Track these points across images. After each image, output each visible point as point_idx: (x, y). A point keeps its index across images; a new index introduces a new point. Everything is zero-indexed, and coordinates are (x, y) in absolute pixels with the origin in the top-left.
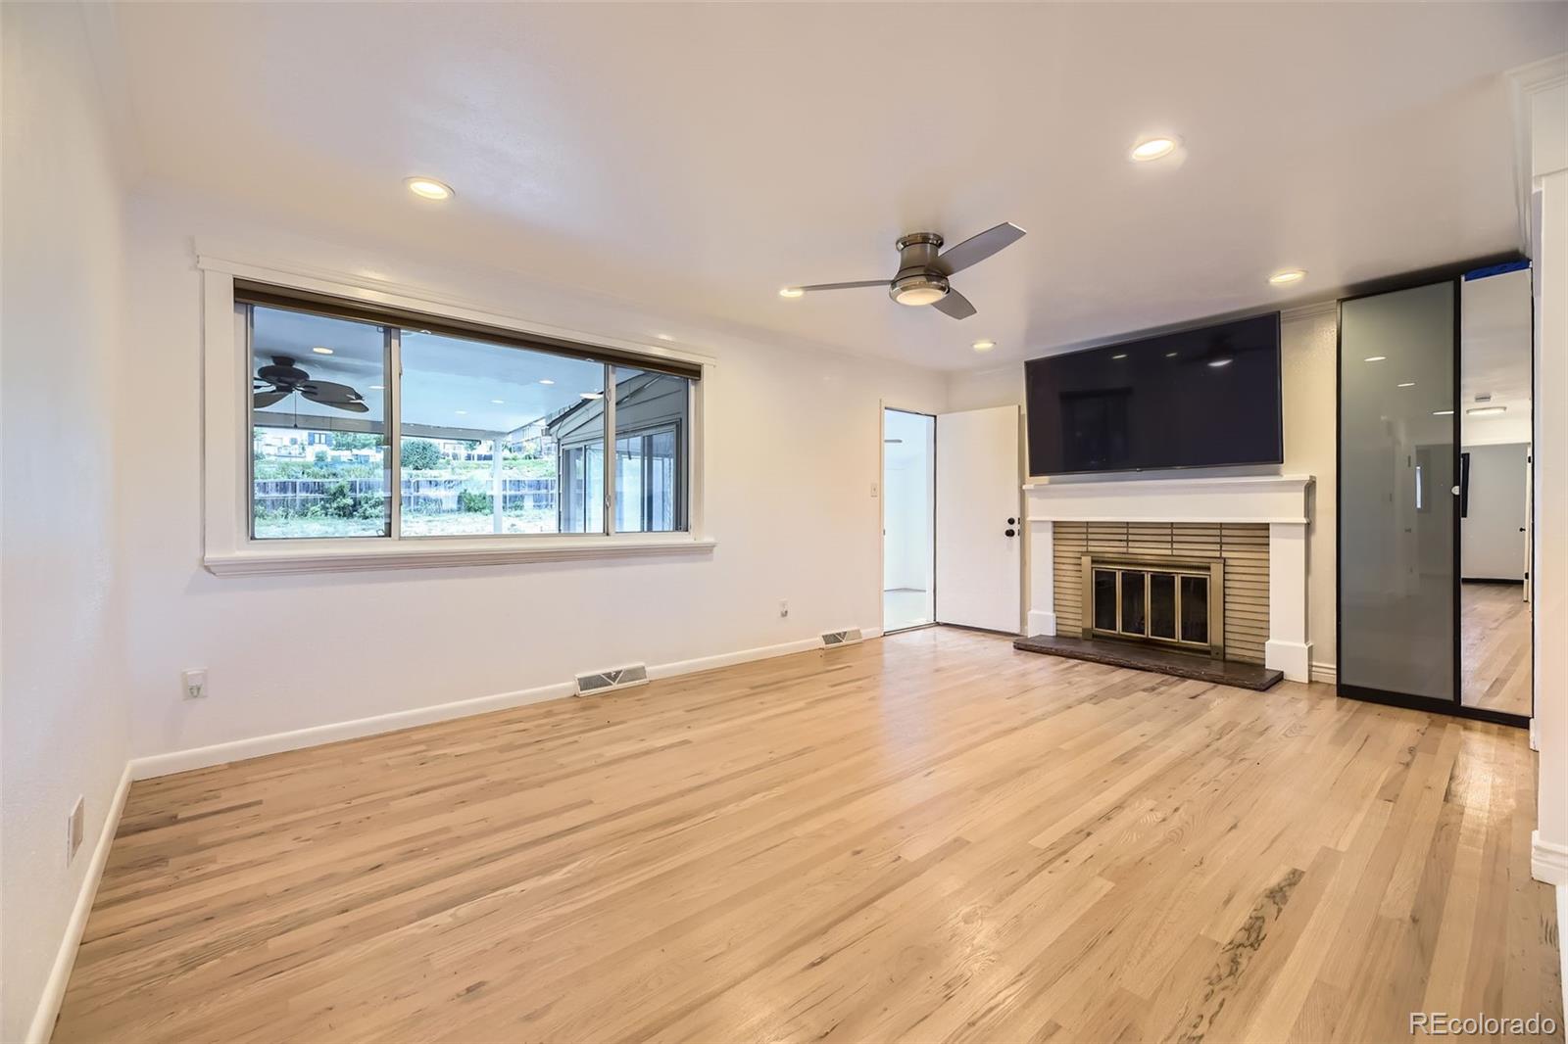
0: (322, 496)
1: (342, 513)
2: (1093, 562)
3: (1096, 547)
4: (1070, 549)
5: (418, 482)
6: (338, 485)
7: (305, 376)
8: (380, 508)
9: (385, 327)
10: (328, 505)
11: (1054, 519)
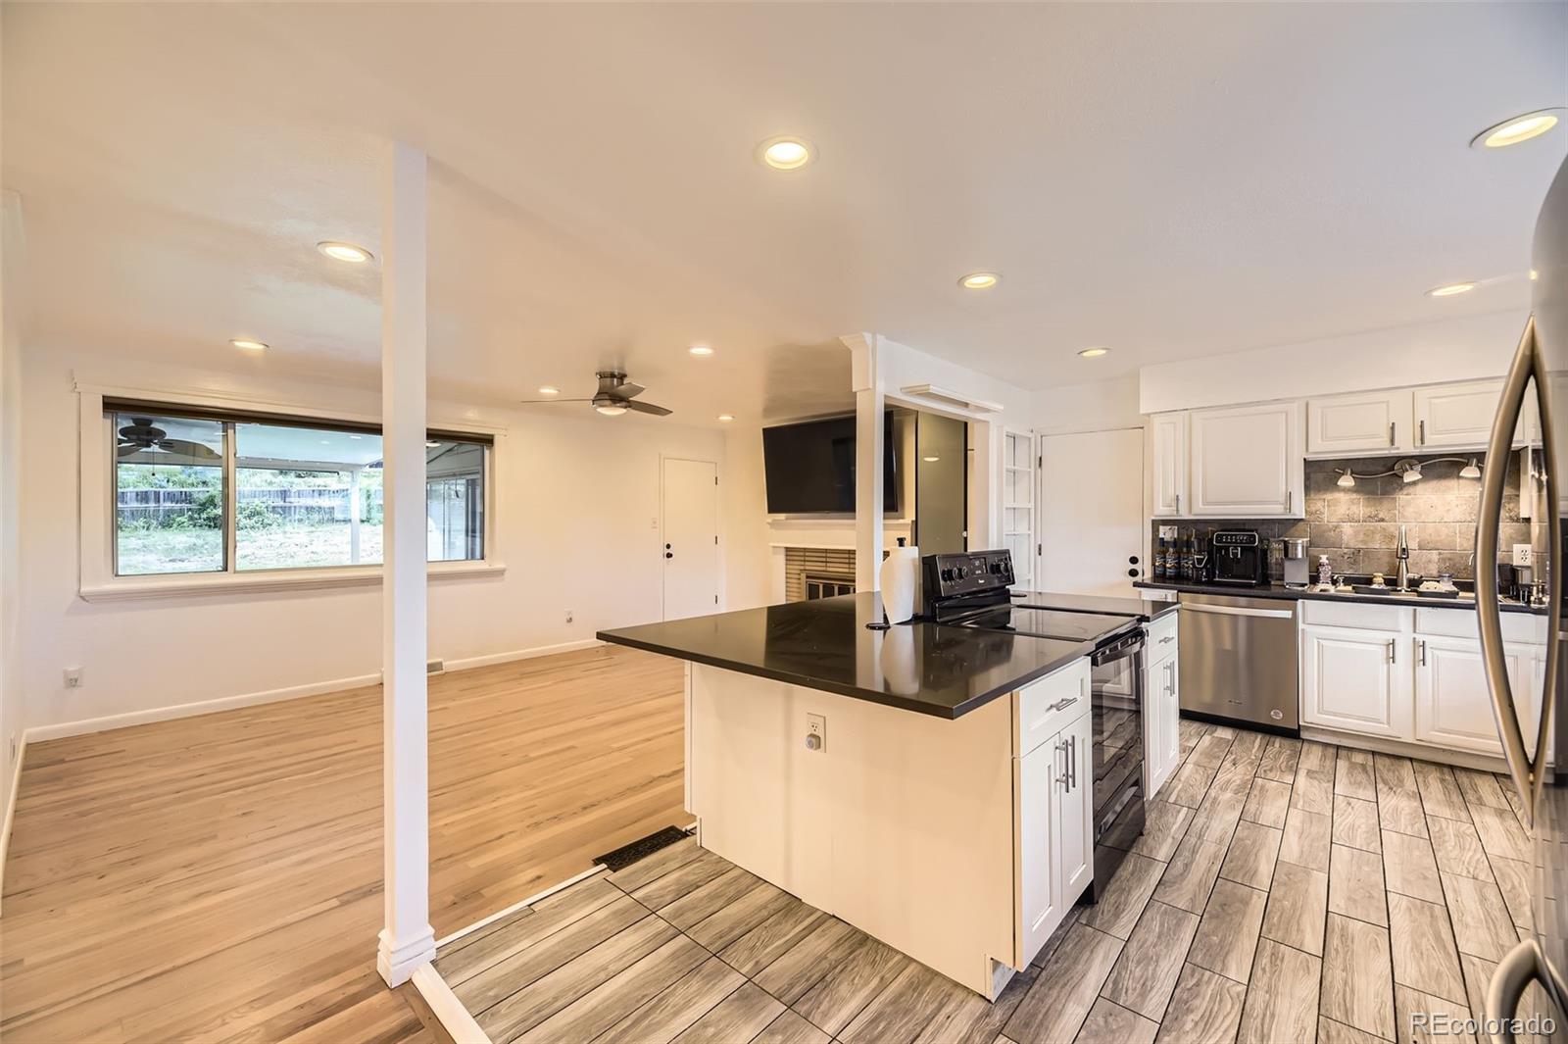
0: (189, 505)
1: (212, 524)
2: (807, 577)
3: (810, 566)
4: (796, 567)
5: (299, 491)
6: (207, 495)
7: (163, 434)
8: (255, 518)
9: (223, 422)
10: (196, 516)
11: (788, 545)
